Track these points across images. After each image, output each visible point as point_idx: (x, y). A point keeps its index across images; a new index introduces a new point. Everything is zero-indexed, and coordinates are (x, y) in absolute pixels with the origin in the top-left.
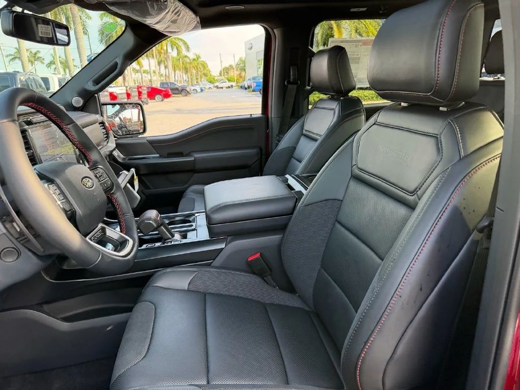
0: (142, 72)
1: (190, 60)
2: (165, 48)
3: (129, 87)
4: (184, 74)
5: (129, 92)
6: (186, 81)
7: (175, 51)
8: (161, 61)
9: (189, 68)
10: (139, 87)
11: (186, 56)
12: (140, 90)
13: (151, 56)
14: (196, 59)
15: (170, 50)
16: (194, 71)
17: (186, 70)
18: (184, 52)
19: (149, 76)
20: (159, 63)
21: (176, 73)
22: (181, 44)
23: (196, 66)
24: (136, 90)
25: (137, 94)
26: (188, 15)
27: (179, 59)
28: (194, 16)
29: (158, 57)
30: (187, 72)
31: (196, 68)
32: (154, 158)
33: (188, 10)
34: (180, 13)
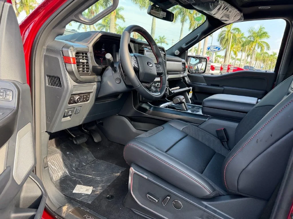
0: (236, 59)
1: (269, 55)
2: (254, 47)
3: (223, 65)
4: (262, 63)
5: (223, 67)
6: (262, 67)
7: (260, 49)
8: (250, 54)
9: (266, 60)
10: (229, 66)
11: (266, 53)
12: (230, 67)
13: (244, 51)
14: (273, 55)
15: (256, 48)
16: (269, 62)
17: (264, 61)
18: (265, 50)
19: (240, 62)
20: (248, 56)
21: (257, 62)
22: (265, 45)
23: (272, 60)
24: (227, 66)
25: (227, 69)
26: (234, 12)
27: (262, 54)
28: (238, 12)
29: (248, 52)
30: (264, 62)
31: (271, 61)
32: (204, 85)
33: (233, 8)
34: (228, 9)
